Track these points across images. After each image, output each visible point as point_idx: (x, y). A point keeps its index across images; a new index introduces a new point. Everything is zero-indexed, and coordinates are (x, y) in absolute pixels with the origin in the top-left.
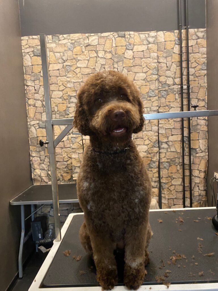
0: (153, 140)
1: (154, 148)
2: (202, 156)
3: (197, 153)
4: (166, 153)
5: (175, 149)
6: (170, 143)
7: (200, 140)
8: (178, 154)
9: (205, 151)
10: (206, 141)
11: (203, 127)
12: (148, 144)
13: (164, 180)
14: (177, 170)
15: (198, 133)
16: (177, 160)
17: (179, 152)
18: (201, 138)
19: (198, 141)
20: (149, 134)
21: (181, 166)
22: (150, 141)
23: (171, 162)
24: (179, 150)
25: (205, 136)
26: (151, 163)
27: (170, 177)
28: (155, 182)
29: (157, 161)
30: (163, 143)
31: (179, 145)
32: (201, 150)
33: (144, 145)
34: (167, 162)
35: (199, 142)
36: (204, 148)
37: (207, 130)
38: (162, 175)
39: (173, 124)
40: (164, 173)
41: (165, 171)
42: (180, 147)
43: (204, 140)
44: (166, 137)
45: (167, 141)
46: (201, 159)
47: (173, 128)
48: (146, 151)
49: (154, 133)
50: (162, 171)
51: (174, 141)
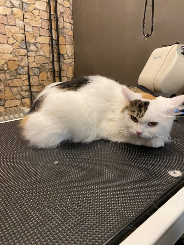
0: (18, 39)
1: (21, 49)
2: (69, 62)
3: (65, 59)
4: (35, 57)
5: (44, 52)
6: (39, 46)
7: (66, 45)
8: (47, 59)
9: (72, 57)
10: (72, 47)
11: (69, 32)
12: (13, 44)
13: (35, 88)
14: (48, 77)
15: (65, 38)
16: (47, 66)
17: (48, 57)
18: (68, 43)
19: (65, 46)
20: (13, 30)
21: (51, 73)
22: (16, 40)
23: (41, 68)
24: (48, 54)
25: (71, 41)
26: (19, 68)
27: (41, 85)
28: (26, 91)
29: (25, 66)
30: (31, 45)
31: (48, 49)
32: (68, 56)
33: (8, 44)
34: (36, 68)
35: (66, 48)
36: (71, 54)
37: (73, 35)
38: (32, 83)
39: (41, 22)
40: (34, 80)
41: (35, 78)
42: (49, 51)
43: (71, 46)
44: (33, 36)
45: (35, 42)
46: (68, 66)
47: (41, 28)
48: (11, 53)
49: (19, 29)
50: (32, 79)
51: (42, 43)
